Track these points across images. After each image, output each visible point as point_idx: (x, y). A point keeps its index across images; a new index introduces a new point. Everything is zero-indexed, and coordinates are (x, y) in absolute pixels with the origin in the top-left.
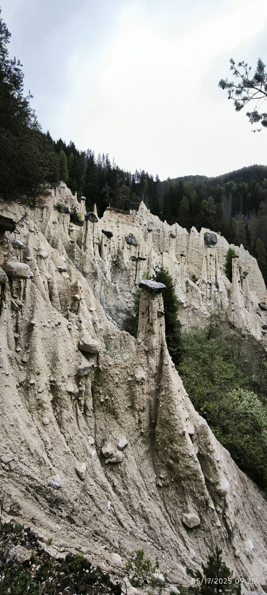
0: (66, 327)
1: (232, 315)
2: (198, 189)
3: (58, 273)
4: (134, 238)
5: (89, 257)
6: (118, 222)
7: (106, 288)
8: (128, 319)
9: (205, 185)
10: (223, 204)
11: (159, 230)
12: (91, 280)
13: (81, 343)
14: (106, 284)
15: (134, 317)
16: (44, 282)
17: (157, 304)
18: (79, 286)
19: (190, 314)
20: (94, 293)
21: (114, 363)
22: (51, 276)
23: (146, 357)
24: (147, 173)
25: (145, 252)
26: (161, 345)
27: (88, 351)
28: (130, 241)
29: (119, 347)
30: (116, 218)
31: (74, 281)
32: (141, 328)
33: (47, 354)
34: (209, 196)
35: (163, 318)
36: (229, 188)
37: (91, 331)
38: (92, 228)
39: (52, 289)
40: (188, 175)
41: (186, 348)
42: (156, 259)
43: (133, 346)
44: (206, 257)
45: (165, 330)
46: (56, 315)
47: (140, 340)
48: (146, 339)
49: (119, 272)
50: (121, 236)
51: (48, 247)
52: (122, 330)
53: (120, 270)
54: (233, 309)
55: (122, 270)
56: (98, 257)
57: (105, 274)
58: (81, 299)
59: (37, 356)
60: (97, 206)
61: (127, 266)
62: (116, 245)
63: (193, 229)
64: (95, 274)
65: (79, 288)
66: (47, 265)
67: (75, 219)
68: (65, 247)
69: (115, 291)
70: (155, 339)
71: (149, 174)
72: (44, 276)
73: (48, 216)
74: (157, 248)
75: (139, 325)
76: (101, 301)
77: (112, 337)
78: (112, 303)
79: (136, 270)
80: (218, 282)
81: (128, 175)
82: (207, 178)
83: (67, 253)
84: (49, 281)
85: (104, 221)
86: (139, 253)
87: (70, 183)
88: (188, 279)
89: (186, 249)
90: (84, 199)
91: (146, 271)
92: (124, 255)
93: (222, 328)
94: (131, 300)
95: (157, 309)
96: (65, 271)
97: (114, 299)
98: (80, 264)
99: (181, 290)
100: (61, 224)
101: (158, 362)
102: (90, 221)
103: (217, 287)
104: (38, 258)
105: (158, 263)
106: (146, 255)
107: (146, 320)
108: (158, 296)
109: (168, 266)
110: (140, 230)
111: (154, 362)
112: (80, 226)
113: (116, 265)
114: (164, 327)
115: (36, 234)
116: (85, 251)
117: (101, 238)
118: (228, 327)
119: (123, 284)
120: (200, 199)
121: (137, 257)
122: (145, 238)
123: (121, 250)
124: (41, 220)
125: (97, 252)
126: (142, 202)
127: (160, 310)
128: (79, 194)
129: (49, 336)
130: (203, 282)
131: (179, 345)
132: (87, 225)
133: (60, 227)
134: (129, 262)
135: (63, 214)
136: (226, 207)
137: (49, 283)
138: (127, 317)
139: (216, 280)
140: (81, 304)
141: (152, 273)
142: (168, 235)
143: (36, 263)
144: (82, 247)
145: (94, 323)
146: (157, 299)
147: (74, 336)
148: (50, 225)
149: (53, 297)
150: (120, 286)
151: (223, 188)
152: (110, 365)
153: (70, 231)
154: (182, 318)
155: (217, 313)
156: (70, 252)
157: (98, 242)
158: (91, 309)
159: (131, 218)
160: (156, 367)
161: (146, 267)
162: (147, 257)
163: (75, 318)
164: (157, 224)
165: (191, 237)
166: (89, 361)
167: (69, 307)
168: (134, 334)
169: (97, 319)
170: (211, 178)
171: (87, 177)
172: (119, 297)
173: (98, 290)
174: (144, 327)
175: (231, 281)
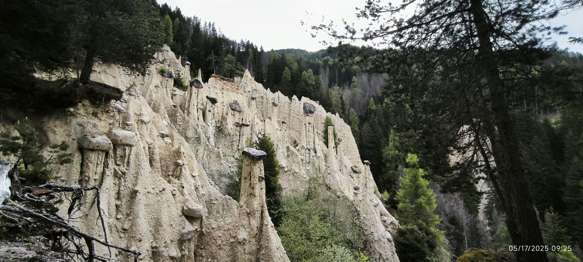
0: (170, 193)
1: (329, 178)
2: (299, 62)
3: (160, 138)
4: (238, 104)
5: (192, 122)
6: (223, 89)
7: (208, 153)
8: (231, 183)
9: (306, 58)
10: (321, 76)
11: (263, 97)
12: (194, 145)
13: (185, 208)
14: (209, 149)
15: (236, 181)
16: (144, 147)
17: (258, 170)
18: (181, 151)
19: (291, 177)
20: (197, 158)
21: (217, 226)
22: (153, 141)
23: (248, 219)
24: (252, 43)
25: (249, 119)
26: (262, 207)
27: (192, 216)
28: (234, 108)
29: (221, 212)
30: (221, 85)
31: (176, 146)
32: (243, 192)
33: (149, 220)
34: (308, 68)
35: (264, 183)
36: (326, 62)
37: (193, 196)
38: (197, 94)
39: (153, 154)
40: (290, 48)
41: (286, 210)
42: (259, 126)
43: (236, 210)
44: (305, 124)
45: (265, 193)
46: (161, 181)
47: (242, 203)
48: (248, 202)
49: (223, 137)
50: (225, 102)
51: (149, 112)
52: (224, 195)
53: (223, 136)
54: (329, 172)
55: (225, 135)
56: (201, 121)
57: (208, 139)
58: (183, 164)
59: (139, 223)
60: (201, 71)
61: (230, 131)
62: (220, 111)
63: (295, 97)
64: (198, 139)
65: (182, 153)
66: (149, 130)
67: (178, 83)
68: (167, 111)
69: (218, 156)
70: (256, 201)
71: (254, 45)
72: (144, 141)
73: (150, 79)
74: (260, 114)
75: (242, 190)
76: (203, 166)
77: (214, 202)
78: (215, 167)
79: (240, 136)
80: (316, 147)
81: (233, 43)
82: (307, 52)
83: (169, 117)
84: (150, 146)
85: (209, 88)
86: (242, 119)
87: (174, 46)
88: (288, 144)
89: (288, 115)
90: (188, 64)
91: (249, 136)
92: (228, 121)
93: (319, 190)
94: (234, 164)
95: (258, 174)
96: (167, 136)
97: (216, 164)
98: (183, 129)
99: (282, 155)
100: (164, 88)
101: (259, 223)
102: (195, 87)
103: (316, 152)
104: (139, 123)
105: (261, 130)
106: (249, 121)
107: (248, 184)
108: (259, 162)
109: (270, 132)
110: (245, 97)
111: (255, 223)
112: (184, 91)
113: (220, 130)
114: (264, 190)
115: (137, 97)
116: (188, 116)
117: (205, 104)
118: (325, 189)
119: (226, 149)
120: (301, 70)
121: (241, 123)
122: (249, 105)
123: (225, 116)
124: (143, 83)
125: (201, 118)
126: (247, 70)
127: (261, 175)
128: (183, 58)
129: (152, 202)
130: (303, 147)
131: (280, 208)
132: (191, 90)
133: (162, 91)
134: (232, 128)
135: (166, 78)
136: (324, 79)
137: (149, 148)
138: (231, 182)
139: (314, 146)
140: (183, 170)
141: (255, 139)
142: (271, 102)
143: (136, 128)
144: (186, 111)
145: (197, 189)
146: (258, 165)
147: (178, 201)
148: (151, 89)
149: (154, 163)
150: (224, 150)
151: (321, 62)
152: (213, 228)
153: (173, 96)
154: (283, 181)
155: (315, 176)
156: (173, 116)
157: (202, 107)
158: (194, 174)
159: (236, 86)
160: (257, 227)
161: (250, 133)
162: (251, 123)
163: (177, 184)
164: (260, 91)
165: (292, 105)
166: (193, 225)
167: (171, 173)
168: (237, 198)
169: (200, 184)
170: (311, 52)
171: (193, 42)
172: (223, 162)
173: (200, 155)
174: (247, 191)
175: (327, 147)
